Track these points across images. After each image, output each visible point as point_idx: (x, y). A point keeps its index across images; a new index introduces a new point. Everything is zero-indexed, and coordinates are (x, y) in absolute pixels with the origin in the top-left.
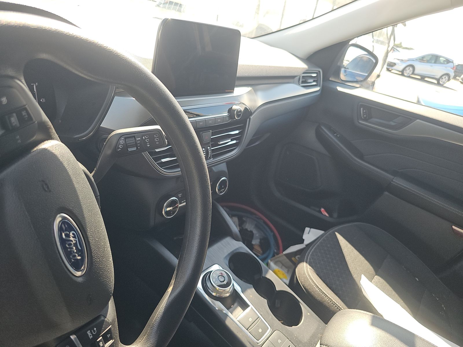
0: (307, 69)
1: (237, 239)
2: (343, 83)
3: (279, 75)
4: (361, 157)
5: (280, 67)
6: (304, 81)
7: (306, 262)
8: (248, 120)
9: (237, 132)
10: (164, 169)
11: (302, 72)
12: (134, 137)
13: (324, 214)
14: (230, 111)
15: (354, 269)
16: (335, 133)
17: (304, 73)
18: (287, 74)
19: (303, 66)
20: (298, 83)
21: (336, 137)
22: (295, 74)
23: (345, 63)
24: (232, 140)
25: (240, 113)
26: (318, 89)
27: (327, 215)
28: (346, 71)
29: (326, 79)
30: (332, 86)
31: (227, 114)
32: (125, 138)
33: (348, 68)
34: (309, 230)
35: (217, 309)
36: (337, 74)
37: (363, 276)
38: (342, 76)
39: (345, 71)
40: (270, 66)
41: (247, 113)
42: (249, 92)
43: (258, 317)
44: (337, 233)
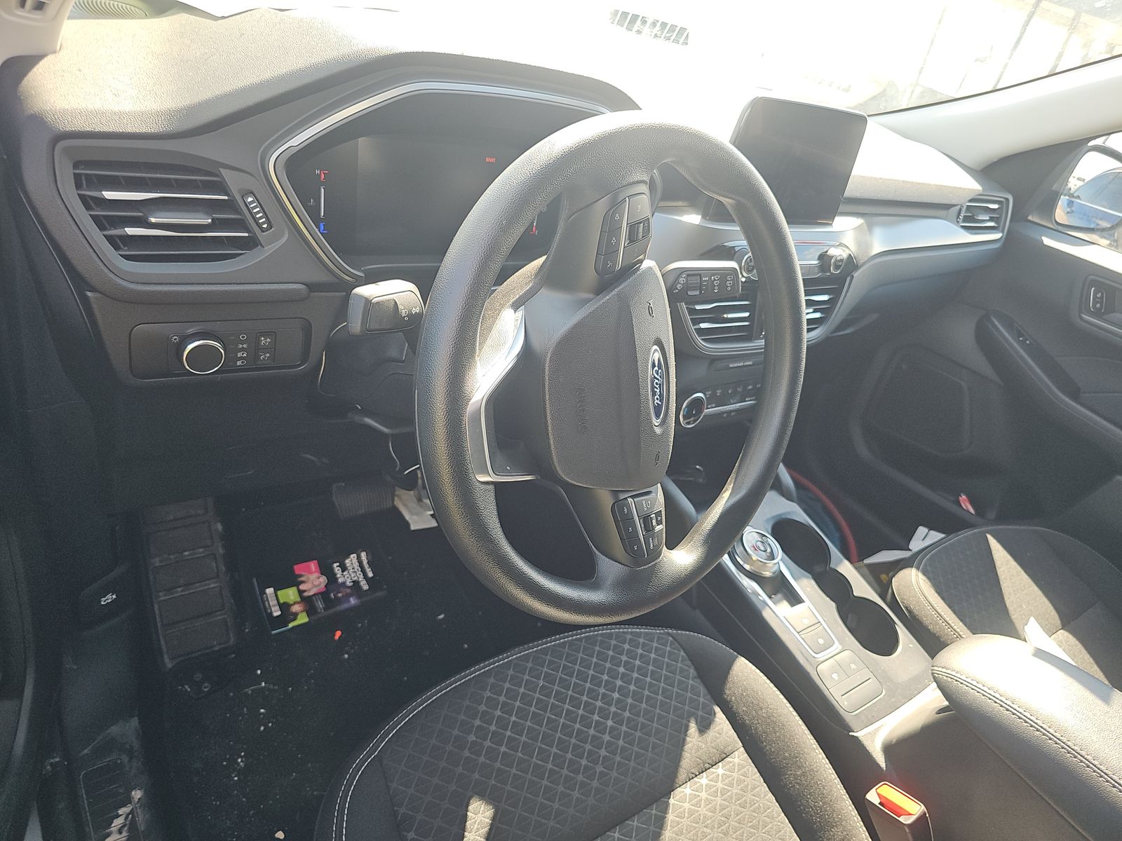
0: (981, 192)
1: (789, 498)
2: (1061, 231)
3: (920, 200)
4: (1075, 395)
5: (925, 184)
6: (969, 216)
7: (918, 568)
8: (848, 279)
9: (825, 298)
10: (702, 339)
11: (970, 198)
12: (700, 275)
13: (967, 507)
14: (823, 257)
15: (1015, 606)
16: (1020, 334)
17: (970, 201)
18: (936, 201)
19: (971, 185)
20: (955, 220)
21: (1022, 344)
22: (954, 202)
23: (1073, 183)
24: (815, 311)
25: (840, 264)
26: (997, 236)
27: (972, 511)
28: (1073, 202)
29: (1019, 216)
30: (1032, 233)
31: (816, 262)
32: (688, 275)
33: (1078, 197)
34: (925, 534)
35: (749, 591)
36: (1048, 207)
37: (1032, 620)
38: (1060, 214)
39: (1070, 204)
40: (904, 181)
41: (850, 265)
42: (858, 228)
43: (817, 621)
44: (989, 536)
